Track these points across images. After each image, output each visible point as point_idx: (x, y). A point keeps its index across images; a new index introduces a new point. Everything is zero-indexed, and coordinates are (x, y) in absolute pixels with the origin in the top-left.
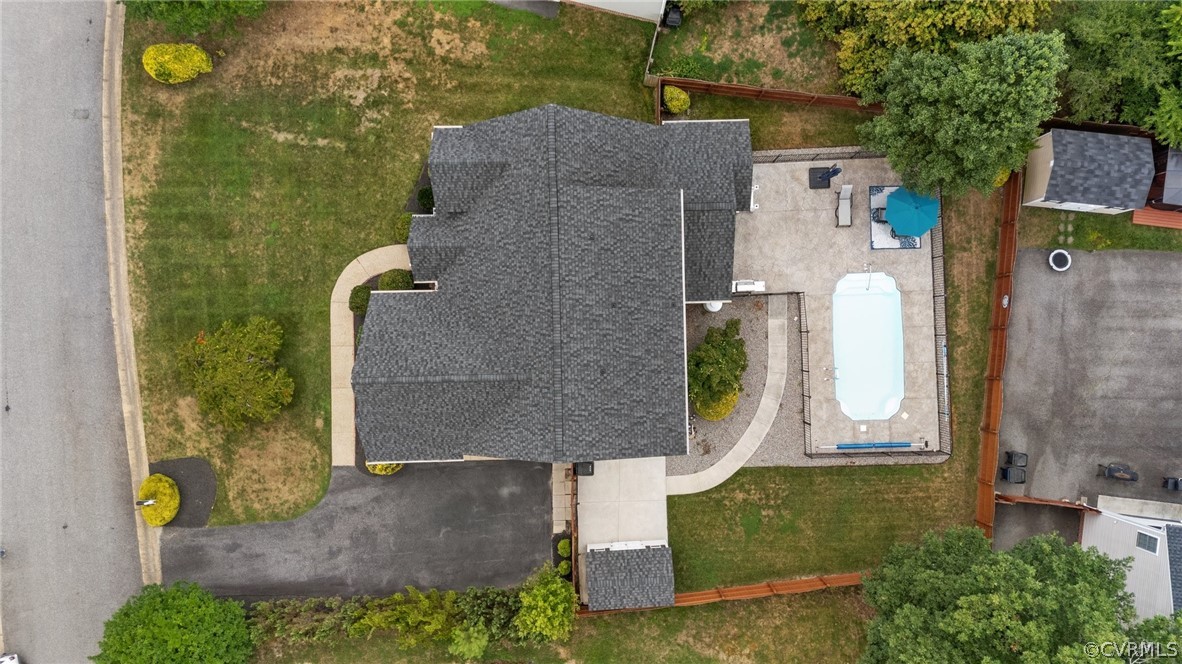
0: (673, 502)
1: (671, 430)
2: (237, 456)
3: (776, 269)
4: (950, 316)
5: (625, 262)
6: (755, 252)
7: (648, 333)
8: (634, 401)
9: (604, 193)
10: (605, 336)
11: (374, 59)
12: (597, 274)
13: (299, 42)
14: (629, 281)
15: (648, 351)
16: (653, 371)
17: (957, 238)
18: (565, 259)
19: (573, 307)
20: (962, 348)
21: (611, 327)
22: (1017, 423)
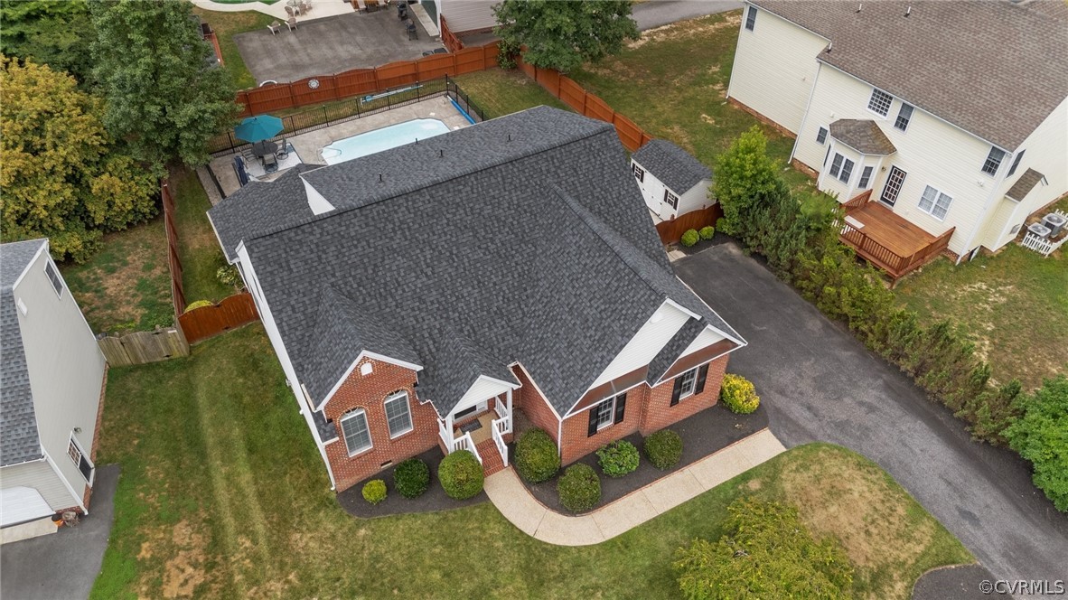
2: (871, 565)
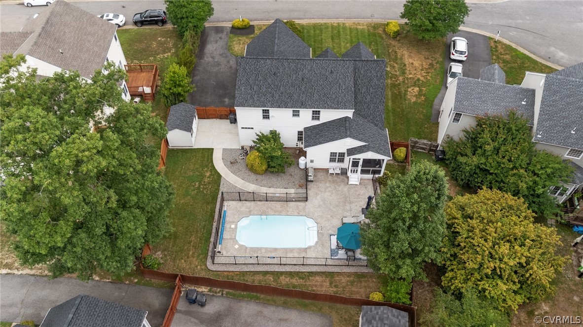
0: (210, 151)
1: (246, 101)
3: (319, 192)
4: (291, 274)
5: (321, 86)
6: (328, 185)
7: (290, 93)
8: (261, 86)
9: (351, 78)
10: (290, 76)
11: (404, 73)
12: (316, 74)
13: (406, 56)
14: (313, 86)
15: (282, 93)
16: (273, 94)
17: (338, 280)
18: (323, 62)
19: (303, 64)
20: (272, 279)
21: (294, 78)
22: (223, 308)
